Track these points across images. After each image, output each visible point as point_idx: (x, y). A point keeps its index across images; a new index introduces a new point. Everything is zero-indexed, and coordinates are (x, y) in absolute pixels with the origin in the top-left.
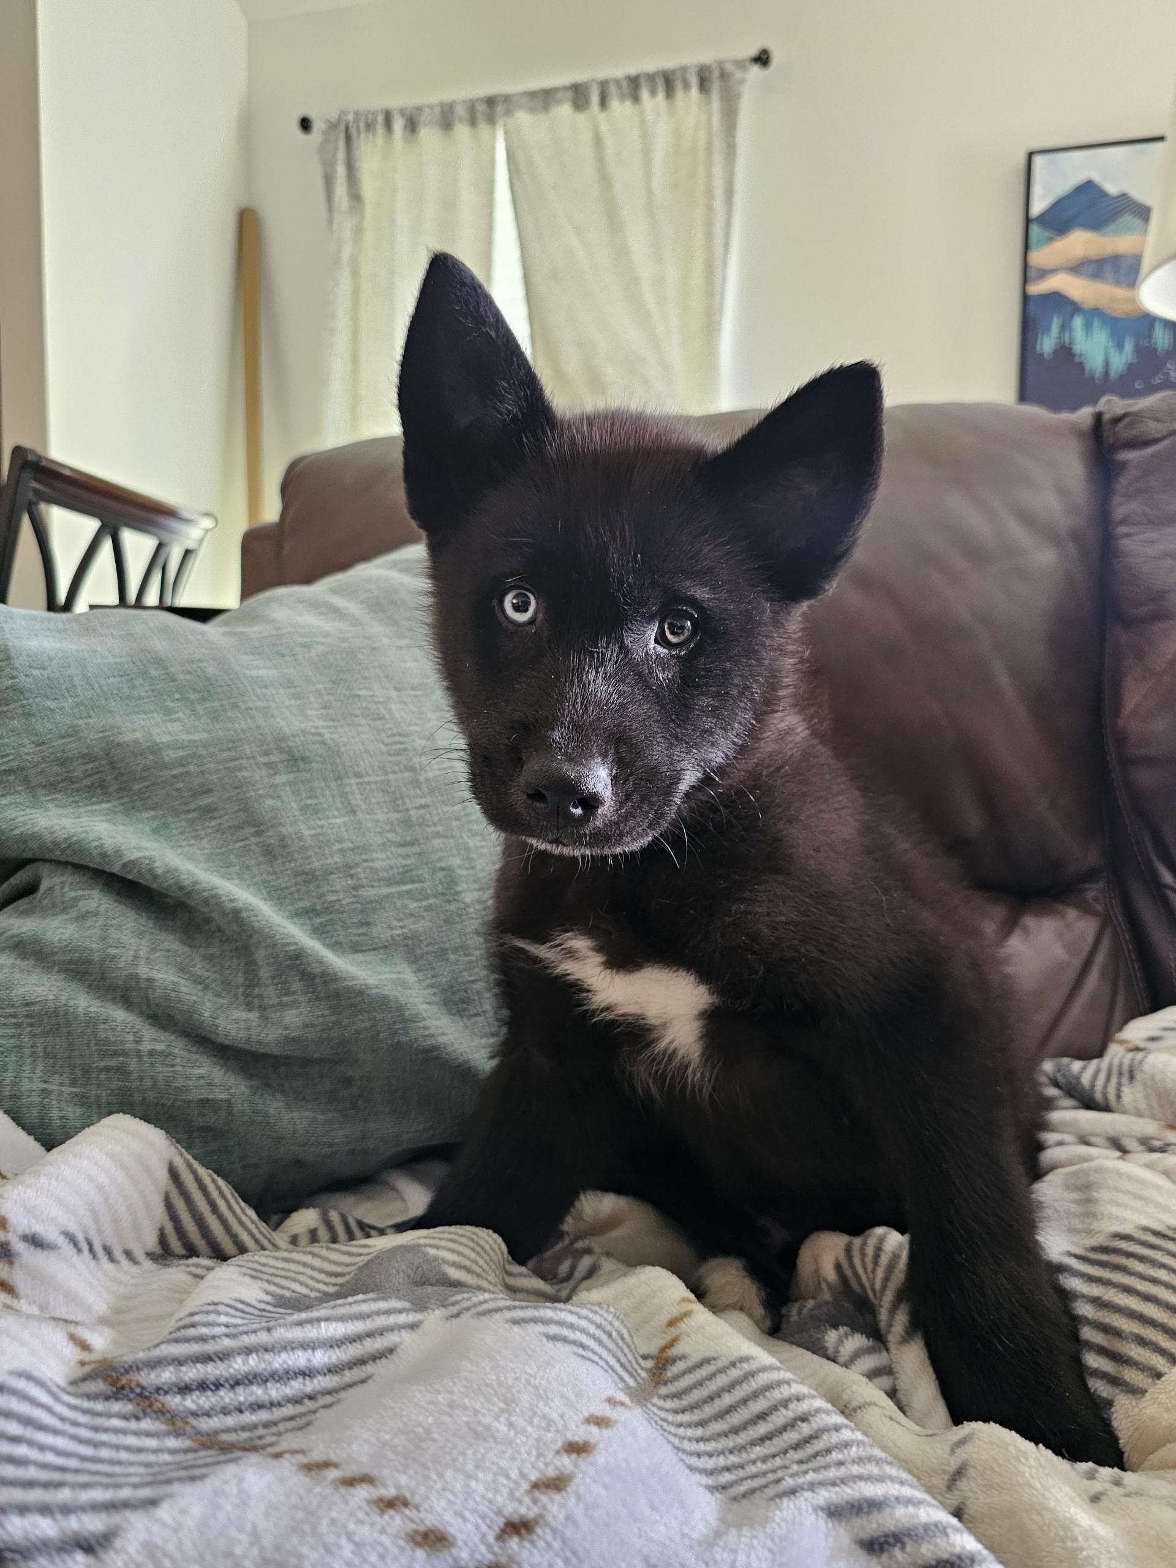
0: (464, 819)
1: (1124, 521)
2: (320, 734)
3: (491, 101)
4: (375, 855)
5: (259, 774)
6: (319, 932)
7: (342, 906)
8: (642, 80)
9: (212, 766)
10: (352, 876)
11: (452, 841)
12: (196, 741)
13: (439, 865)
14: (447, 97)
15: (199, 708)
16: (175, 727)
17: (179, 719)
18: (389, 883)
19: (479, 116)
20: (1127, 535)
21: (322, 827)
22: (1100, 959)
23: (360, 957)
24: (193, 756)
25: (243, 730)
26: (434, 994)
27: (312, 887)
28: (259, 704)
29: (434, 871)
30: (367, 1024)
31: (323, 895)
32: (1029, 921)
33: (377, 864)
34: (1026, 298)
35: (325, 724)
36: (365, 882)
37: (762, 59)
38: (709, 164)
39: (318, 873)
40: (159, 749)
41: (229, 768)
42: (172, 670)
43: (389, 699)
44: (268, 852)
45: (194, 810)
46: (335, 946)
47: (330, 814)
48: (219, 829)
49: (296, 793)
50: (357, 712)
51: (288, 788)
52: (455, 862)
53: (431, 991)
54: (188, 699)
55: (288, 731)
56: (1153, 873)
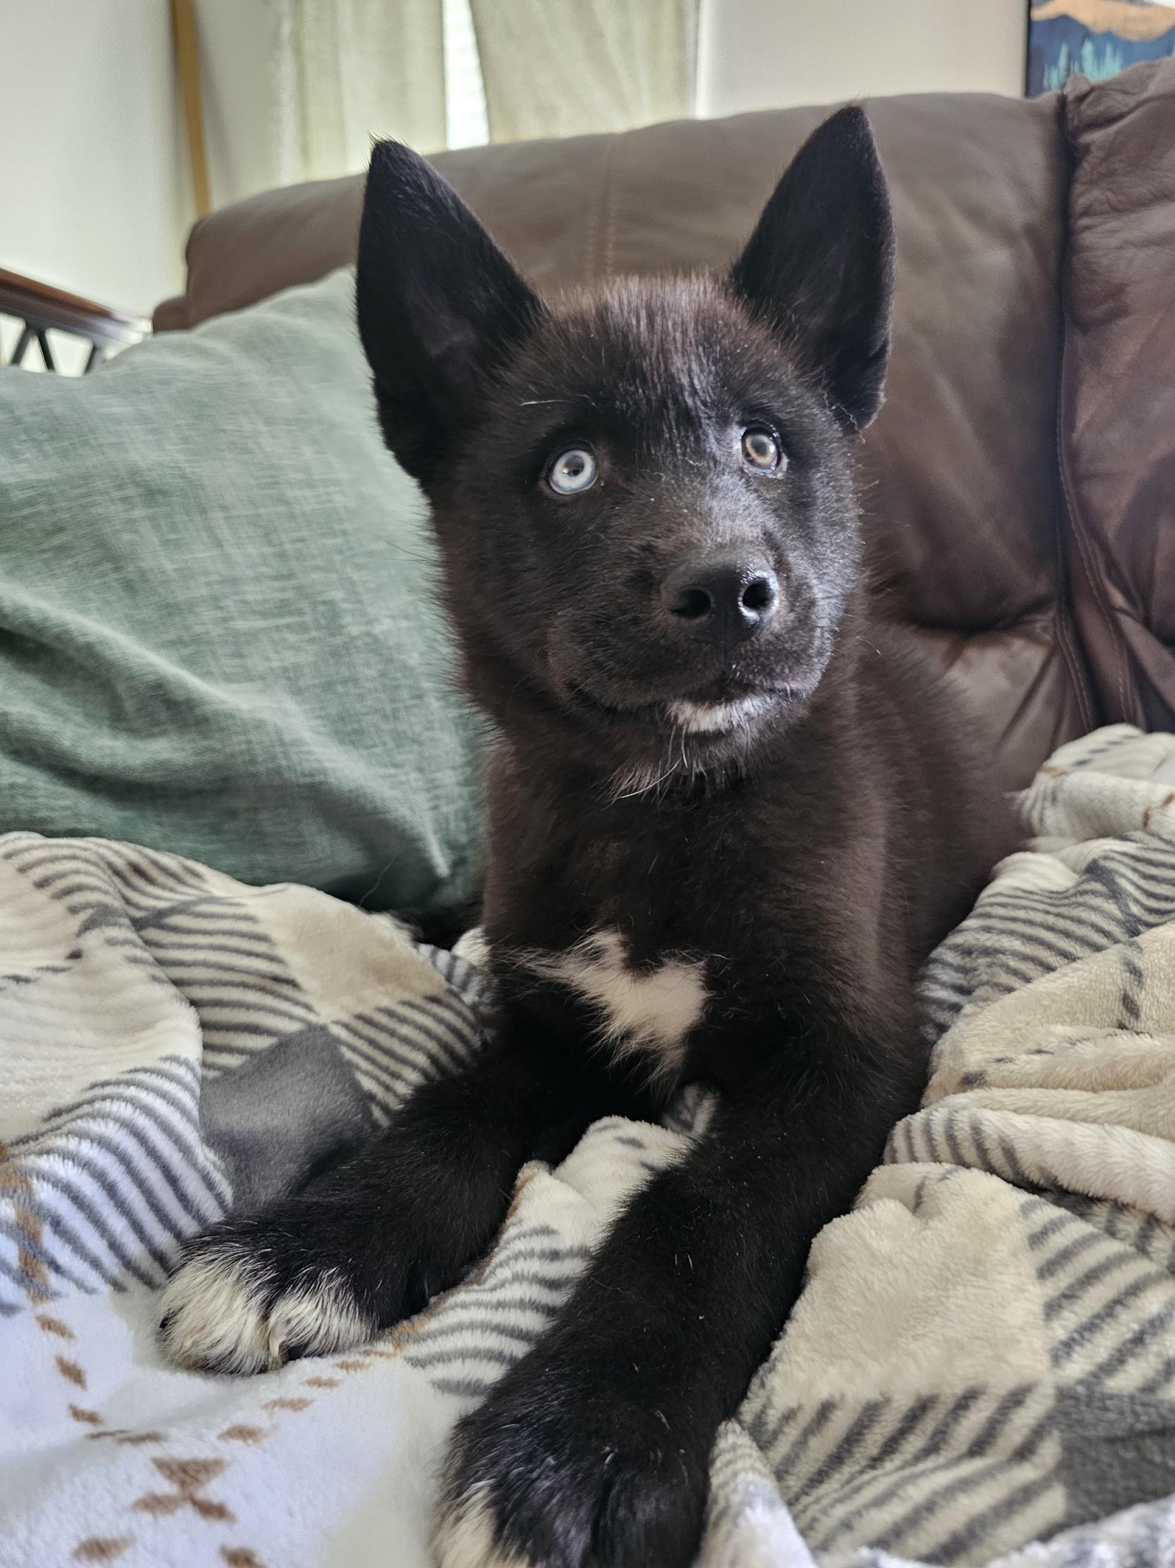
0: (348, 554)
1: (1086, 213)
2: (180, 468)
4: (247, 588)
5: (116, 510)
6: (189, 662)
7: (211, 638)
9: (63, 504)
10: (221, 608)
11: (334, 575)
12: (44, 481)
13: (320, 599)
15: (47, 447)
16: (20, 468)
17: (27, 460)
18: (264, 615)
20: (1088, 228)
21: (186, 561)
22: (1046, 687)
23: (234, 686)
24: (42, 495)
25: (94, 466)
26: (324, 726)
27: (177, 619)
28: (112, 440)
29: (315, 604)
30: (244, 747)
31: (190, 627)
32: (972, 653)
33: (249, 597)
35: (185, 458)
36: (236, 614)
39: (183, 606)
40: (7, 490)
41: (82, 505)
42: (18, 413)
43: (258, 433)
44: (129, 587)
45: (50, 550)
46: (207, 675)
47: (195, 548)
48: (76, 567)
49: (156, 527)
50: (223, 446)
51: (147, 523)
52: (338, 595)
53: (319, 722)
54: (34, 440)
55: (143, 465)
56: (1105, 597)
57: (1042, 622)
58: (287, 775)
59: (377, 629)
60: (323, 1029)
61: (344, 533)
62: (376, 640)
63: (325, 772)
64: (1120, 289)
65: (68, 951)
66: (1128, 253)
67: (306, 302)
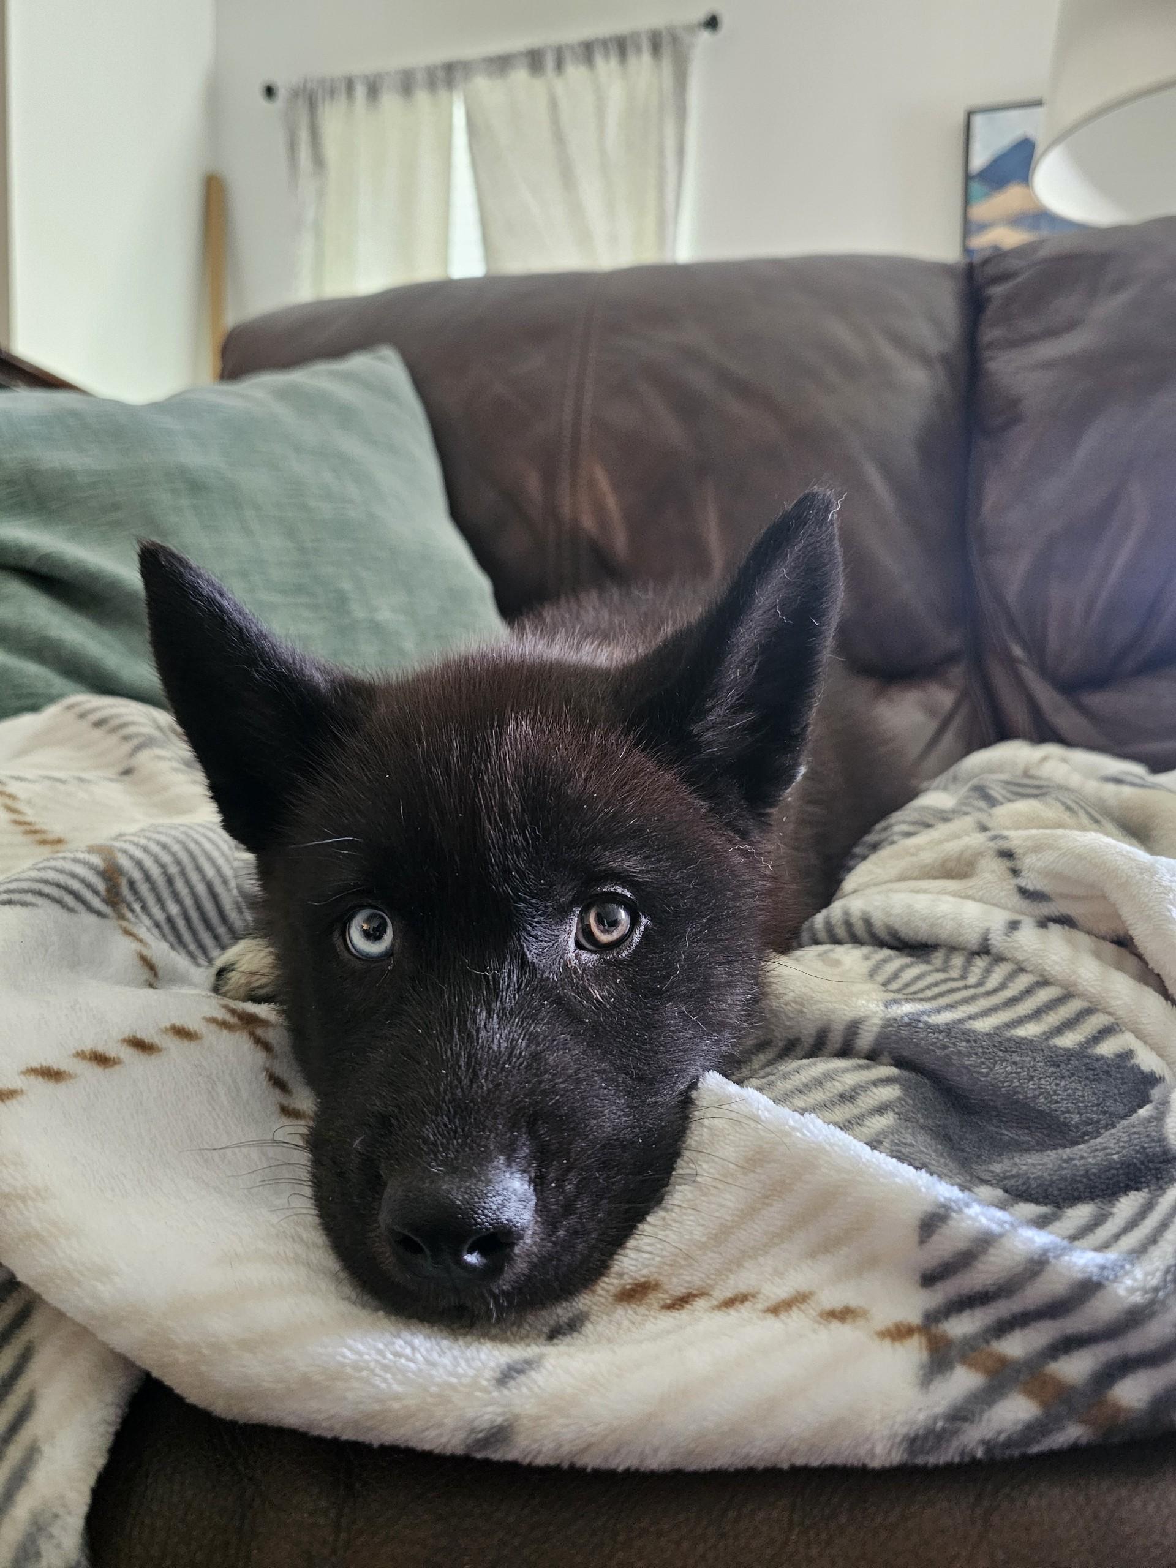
0: (357, 556)
3: (450, 67)
5: (166, 498)
8: (596, 45)
9: (122, 489)
12: (108, 471)
13: (332, 587)
14: (407, 63)
15: (111, 447)
16: (87, 459)
17: (93, 454)
18: (284, 593)
19: (438, 81)
22: (956, 723)
24: (104, 481)
25: (150, 463)
28: (167, 446)
33: (273, 577)
37: (712, 23)
38: (661, 126)
40: (72, 474)
41: (137, 492)
45: (106, 523)
49: (198, 514)
51: (191, 510)
52: (347, 586)
54: (99, 441)
56: (1007, 650)
57: (956, 672)
59: (379, 617)
61: (356, 540)
62: (377, 625)
64: (1015, 403)
65: (121, 768)
66: (1023, 375)
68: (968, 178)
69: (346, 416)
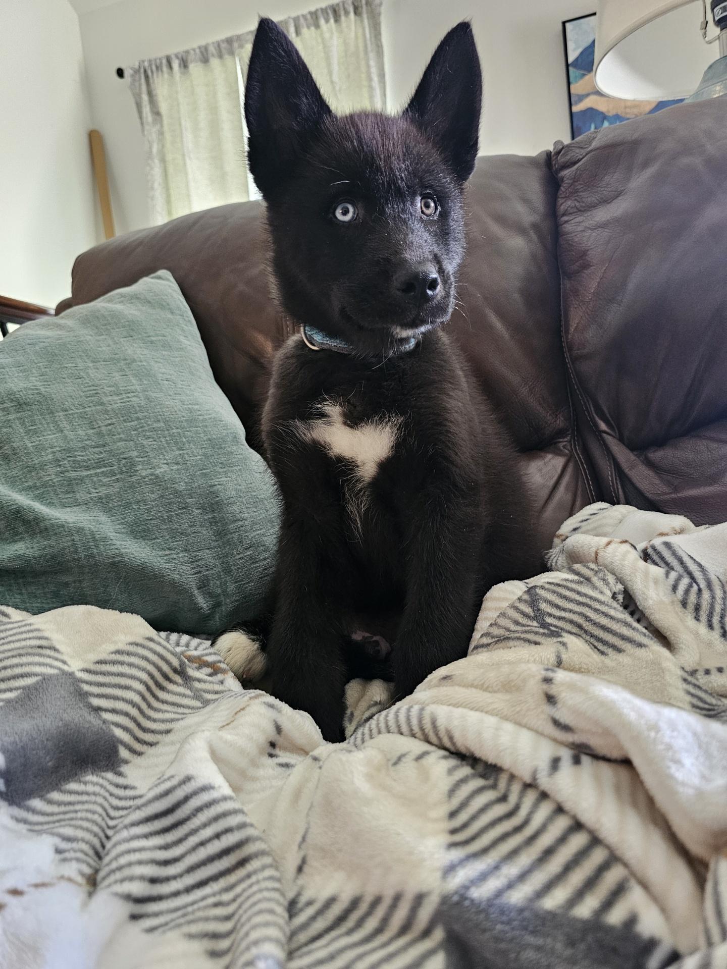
0: (140, 430)
1: (564, 215)
2: (37, 389)
3: (229, 41)
4: (76, 453)
6: (40, 498)
7: (53, 483)
8: (319, 13)
10: (60, 466)
11: (131, 442)
13: (122, 456)
14: (203, 43)
18: (88, 468)
19: (224, 51)
21: (40, 441)
22: (566, 480)
23: (68, 509)
26: (123, 528)
27: (33, 474)
29: (119, 461)
30: (69, 544)
31: (41, 478)
33: (79, 459)
34: (571, 114)
35: (41, 384)
36: (69, 468)
38: (367, 60)
39: (37, 466)
43: (87, 368)
44: (5, 458)
46: (50, 504)
47: (45, 434)
49: (23, 424)
50: (65, 376)
51: (17, 421)
52: (134, 453)
53: (121, 526)
55: (15, 390)
56: (596, 425)
57: (563, 443)
58: (97, 558)
59: (158, 472)
60: (72, 674)
61: (138, 419)
62: (157, 477)
63: (122, 555)
64: (585, 253)
66: (587, 234)
67: (122, 296)
68: (567, 65)
69: (131, 329)
